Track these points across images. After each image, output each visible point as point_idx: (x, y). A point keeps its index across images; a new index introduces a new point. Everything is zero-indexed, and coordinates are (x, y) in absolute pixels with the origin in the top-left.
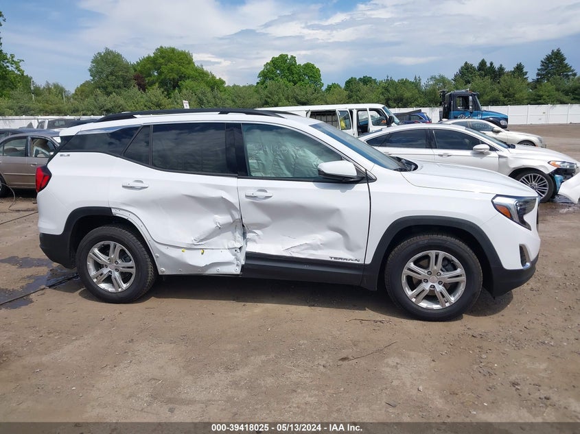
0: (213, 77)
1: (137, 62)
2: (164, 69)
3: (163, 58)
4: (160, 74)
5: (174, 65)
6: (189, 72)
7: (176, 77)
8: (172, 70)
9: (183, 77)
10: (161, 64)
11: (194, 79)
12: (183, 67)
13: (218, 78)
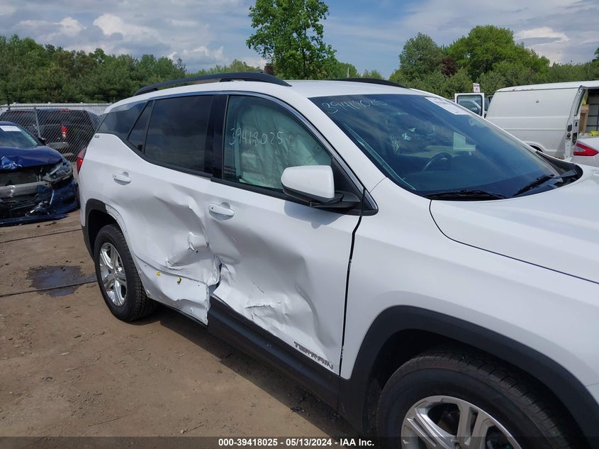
0: (535, 56)
1: (451, 46)
2: (478, 50)
3: (479, 38)
4: (472, 56)
5: (490, 45)
6: (507, 51)
7: (491, 58)
8: (487, 50)
9: (498, 58)
10: (476, 45)
11: (511, 60)
12: (500, 46)
13: (540, 57)
